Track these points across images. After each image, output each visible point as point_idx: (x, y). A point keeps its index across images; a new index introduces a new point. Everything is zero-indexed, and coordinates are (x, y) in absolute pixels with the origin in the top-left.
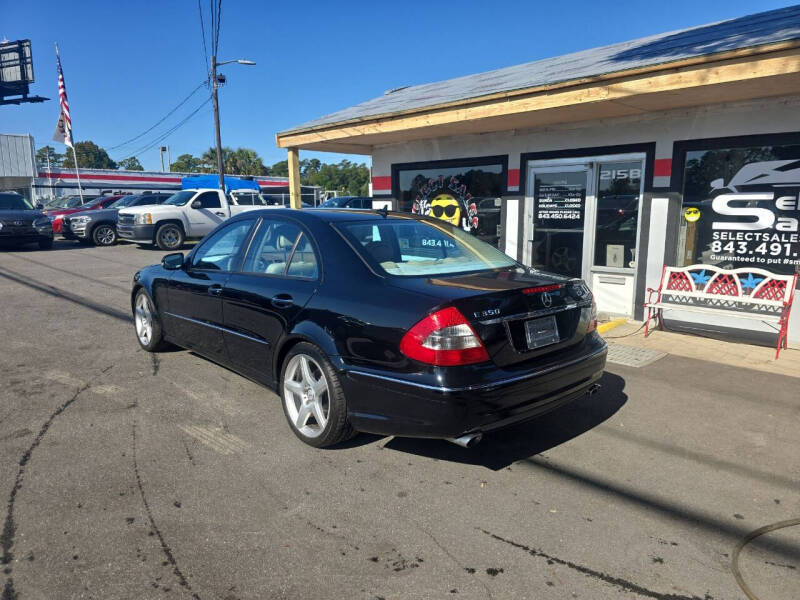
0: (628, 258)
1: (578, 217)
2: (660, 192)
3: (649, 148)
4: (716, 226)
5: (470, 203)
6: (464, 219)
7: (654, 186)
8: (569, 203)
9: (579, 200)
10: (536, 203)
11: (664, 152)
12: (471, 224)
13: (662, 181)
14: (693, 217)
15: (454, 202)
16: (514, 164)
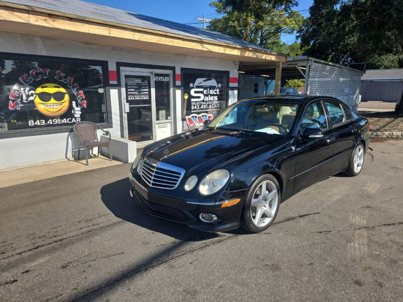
0: (168, 115)
1: (148, 98)
2: (178, 87)
3: (173, 69)
4: (192, 100)
5: (77, 90)
6: (74, 102)
7: (176, 85)
8: (143, 92)
9: (147, 90)
10: (127, 91)
11: (178, 72)
12: (81, 106)
13: (178, 83)
14: (186, 97)
15: (62, 90)
16: (112, 67)
